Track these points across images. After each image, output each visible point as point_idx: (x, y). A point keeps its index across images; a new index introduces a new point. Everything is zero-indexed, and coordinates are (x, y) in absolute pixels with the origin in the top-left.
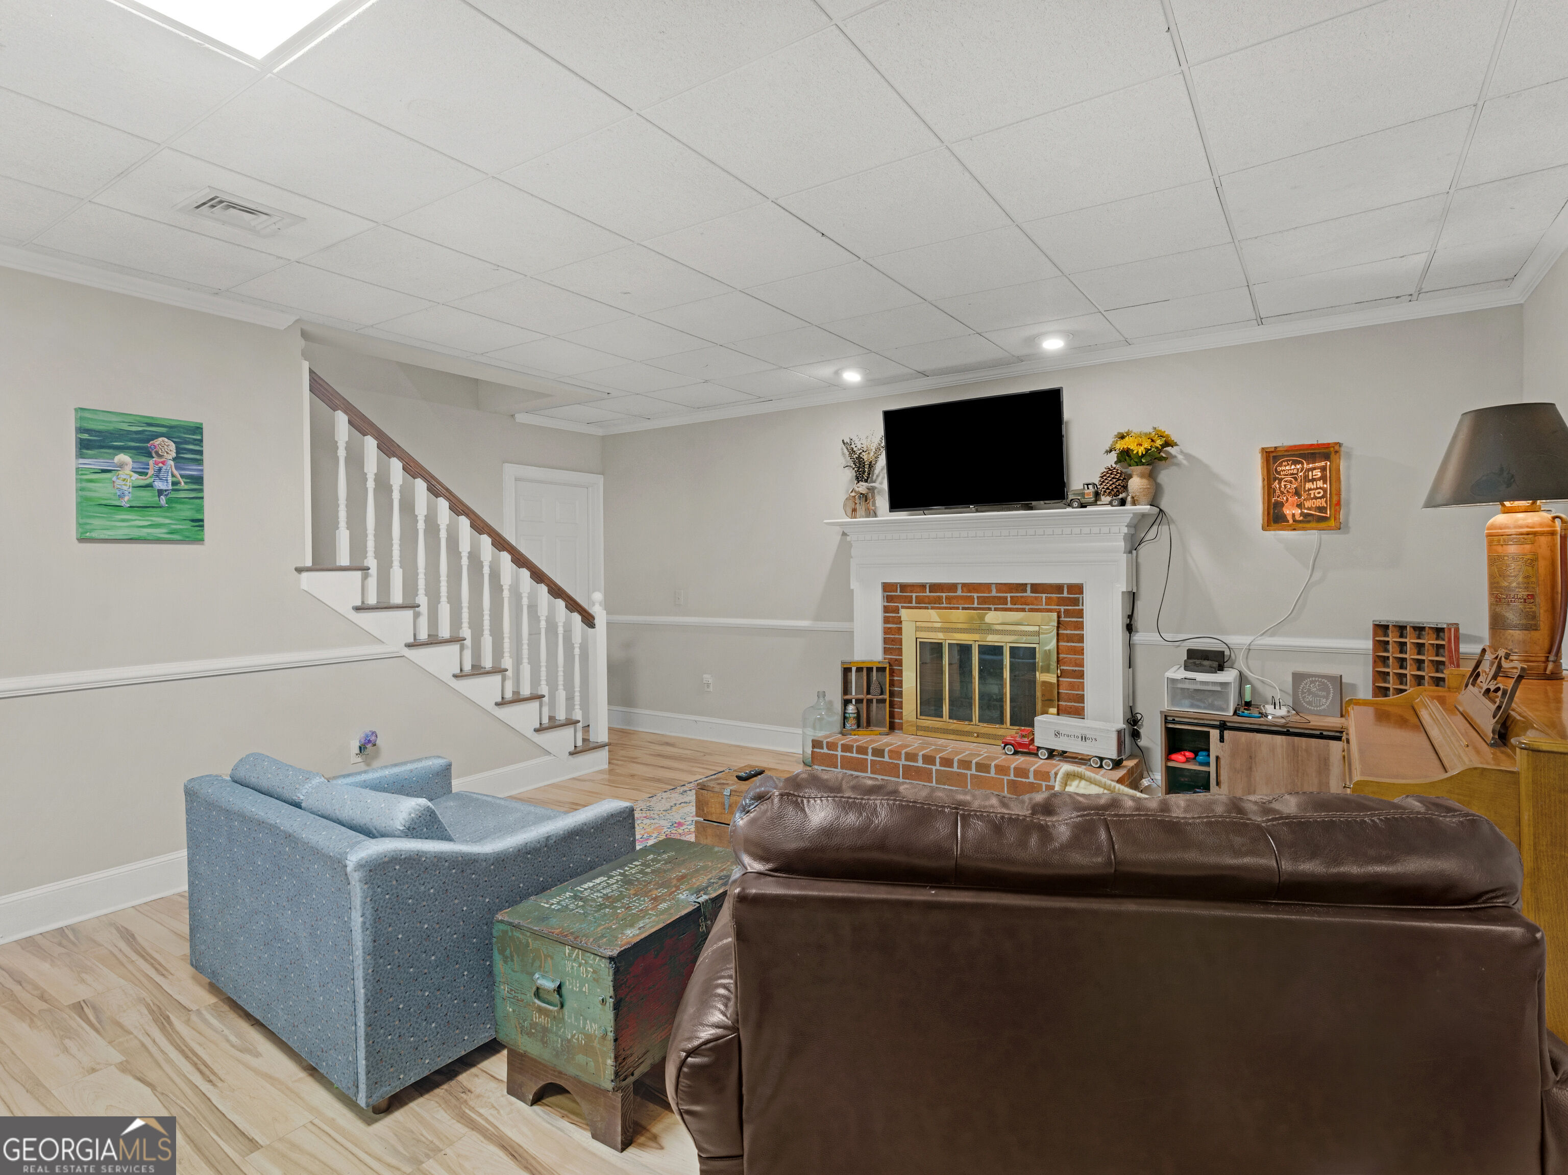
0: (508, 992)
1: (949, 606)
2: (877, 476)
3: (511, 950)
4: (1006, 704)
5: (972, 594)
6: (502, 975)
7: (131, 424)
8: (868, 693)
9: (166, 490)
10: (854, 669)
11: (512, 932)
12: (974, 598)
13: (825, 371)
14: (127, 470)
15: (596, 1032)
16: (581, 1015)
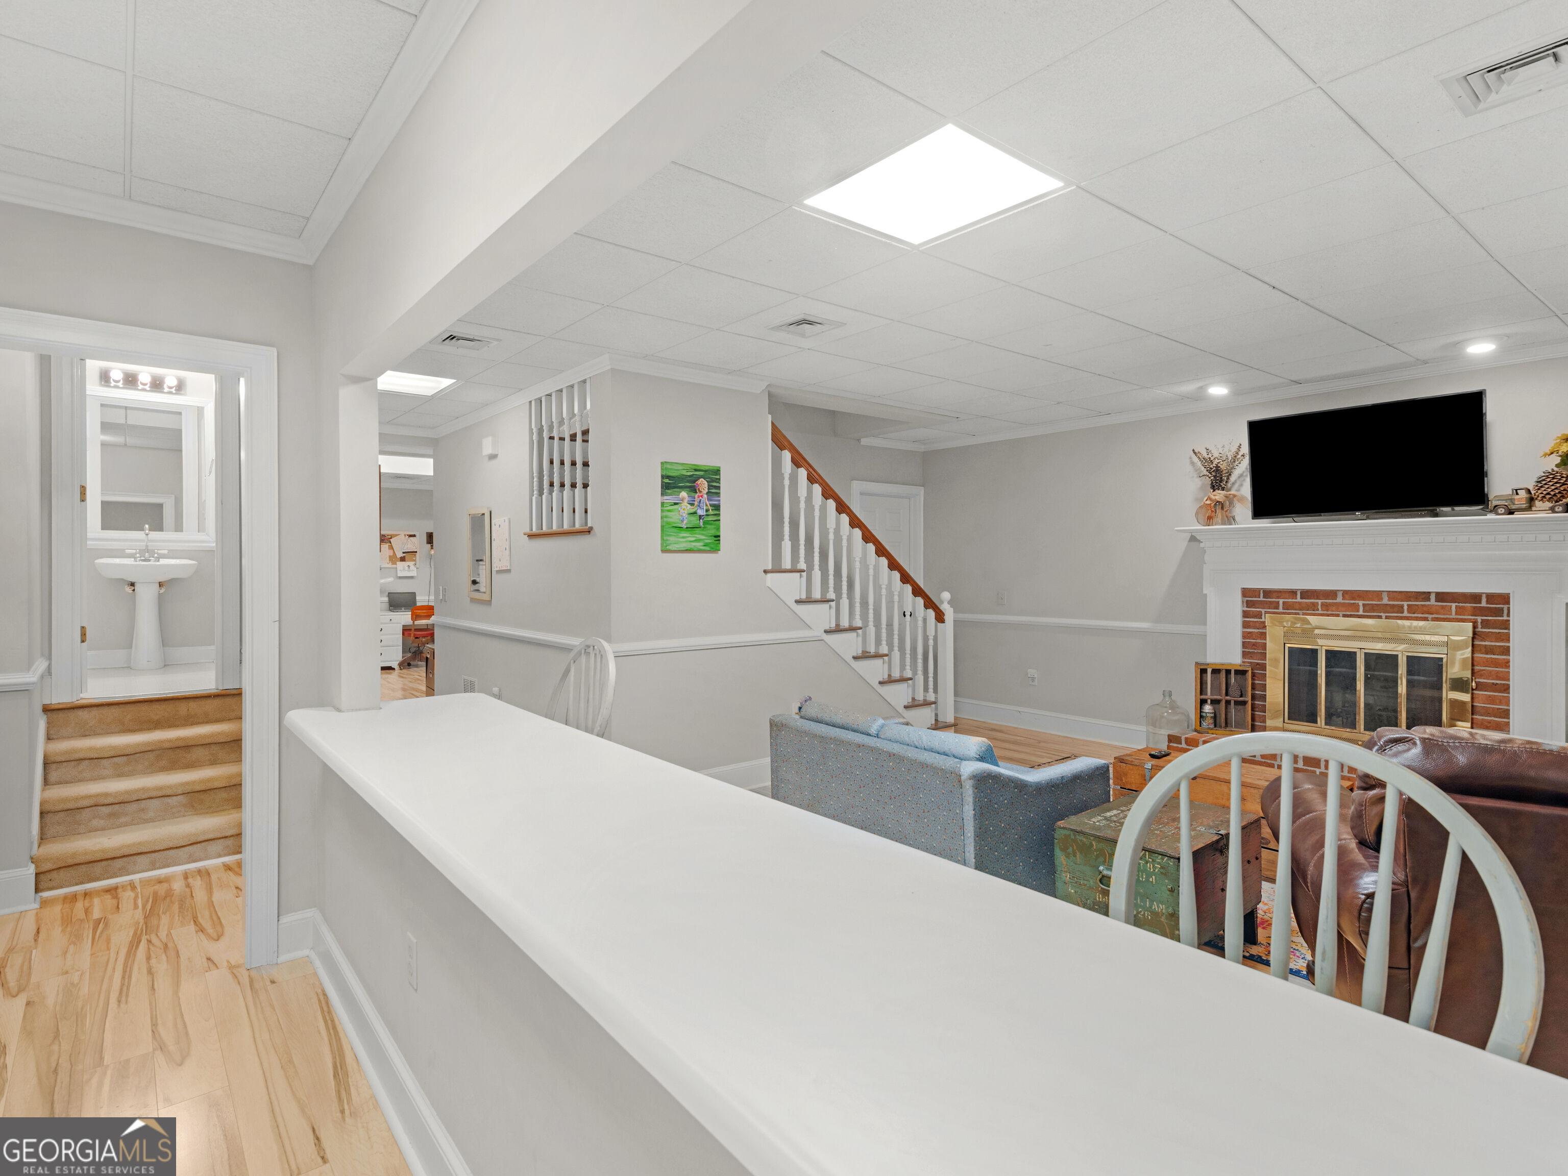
0: (1070, 878)
1: (1325, 612)
2: (1233, 484)
3: (1073, 848)
4: (1401, 715)
5: (1357, 602)
6: (1064, 866)
7: (688, 471)
8: (1227, 694)
9: (703, 516)
10: (1209, 671)
11: (1075, 836)
12: (1359, 606)
13: (1189, 388)
14: (685, 504)
15: (1164, 911)
16: (1148, 898)
